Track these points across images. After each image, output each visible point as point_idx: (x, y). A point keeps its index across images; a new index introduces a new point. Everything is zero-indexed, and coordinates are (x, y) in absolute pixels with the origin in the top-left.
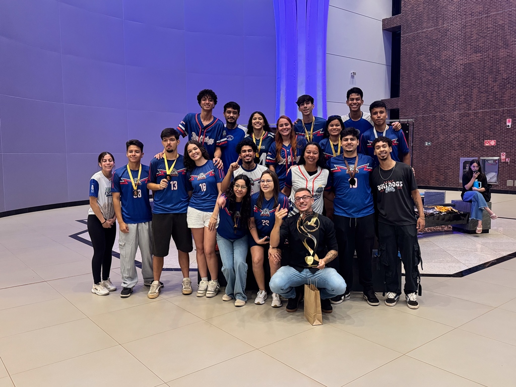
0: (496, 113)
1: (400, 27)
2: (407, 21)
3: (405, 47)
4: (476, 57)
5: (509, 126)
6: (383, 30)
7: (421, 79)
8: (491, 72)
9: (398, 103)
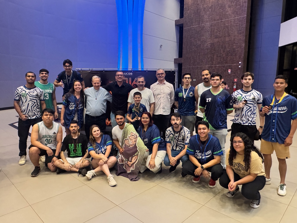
0: (224, 67)
1: (183, 24)
2: (186, 21)
3: (185, 34)
4: (216, 40)
5: (229, 73)
6: (175, 25)
7: (192, 49)
8: (222, 48)
9: (182, 61)
